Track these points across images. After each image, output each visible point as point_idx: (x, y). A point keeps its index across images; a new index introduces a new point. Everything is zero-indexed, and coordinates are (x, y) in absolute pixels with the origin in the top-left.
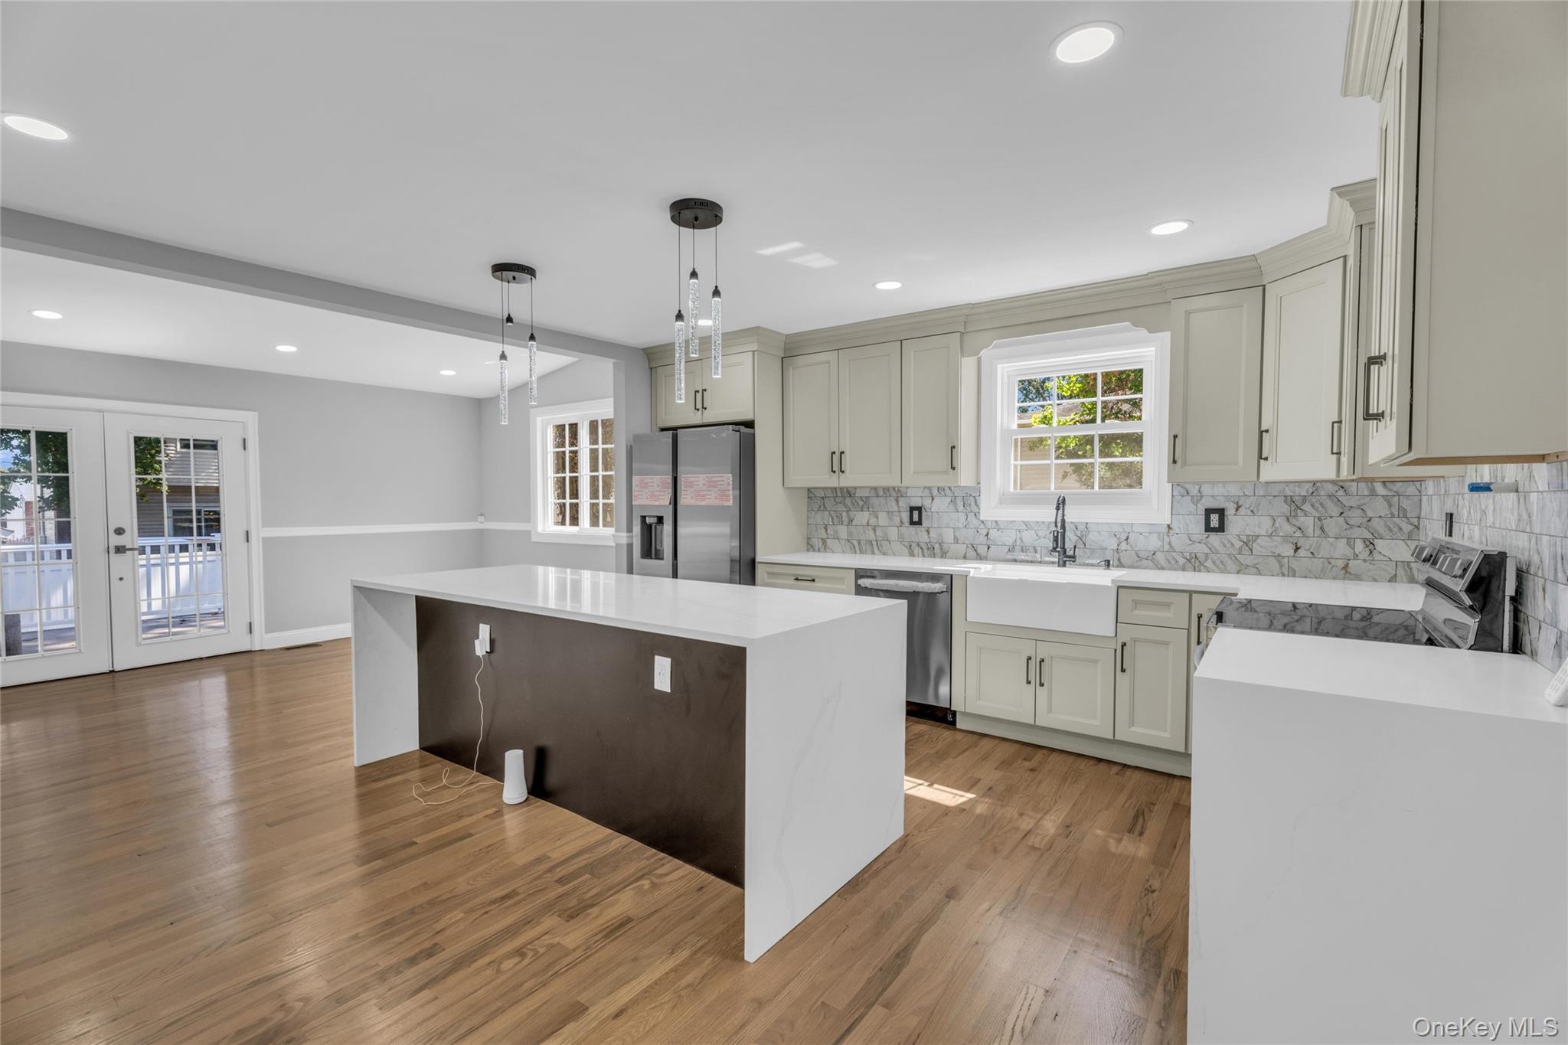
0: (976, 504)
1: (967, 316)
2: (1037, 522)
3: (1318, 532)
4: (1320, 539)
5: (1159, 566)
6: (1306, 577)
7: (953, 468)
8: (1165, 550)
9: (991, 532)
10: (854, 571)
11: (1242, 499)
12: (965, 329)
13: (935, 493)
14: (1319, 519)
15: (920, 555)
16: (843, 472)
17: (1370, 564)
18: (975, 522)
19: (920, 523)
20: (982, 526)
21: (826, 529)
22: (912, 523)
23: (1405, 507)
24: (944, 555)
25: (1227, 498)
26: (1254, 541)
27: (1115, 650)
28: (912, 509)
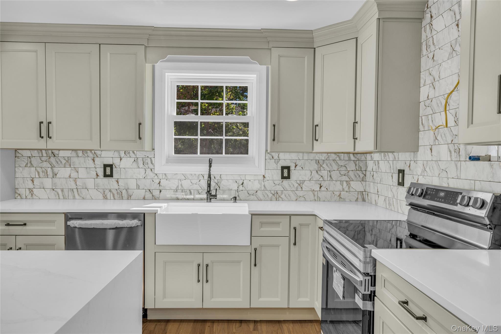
0: (152, 163)
1: (150, 35)
2: (191, 175)
3: (329, 178)
4: (330, 181)
5: (259, 199)
6: (324, 201)
7: (140, 138)
8: (262, 190)
9: (162, 181)
10: (64, 215)
11: (298, 161)
12: (148, 44)
13: (122, 154)
14: (330, 172)
15: (112, 198)
16: (50, 138)
17: (349, 193)
18: (151, 175)
19: (111, 175)
20: (156, 177)
21: (33, 181)
22: (105, 175)
23: (361, 166)
24: (129, 197)
25: (291, 160)
26: (303, 183)
27: (251, 253)
28: (105, 166)
